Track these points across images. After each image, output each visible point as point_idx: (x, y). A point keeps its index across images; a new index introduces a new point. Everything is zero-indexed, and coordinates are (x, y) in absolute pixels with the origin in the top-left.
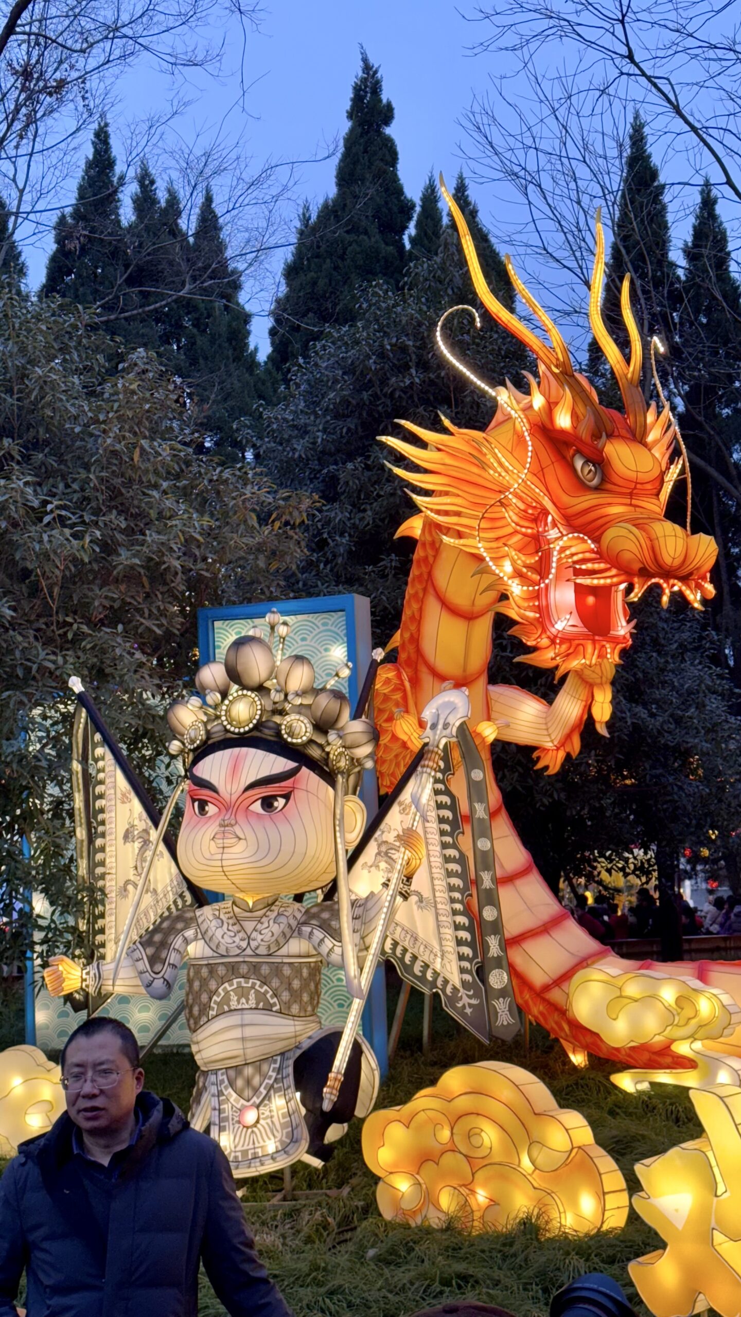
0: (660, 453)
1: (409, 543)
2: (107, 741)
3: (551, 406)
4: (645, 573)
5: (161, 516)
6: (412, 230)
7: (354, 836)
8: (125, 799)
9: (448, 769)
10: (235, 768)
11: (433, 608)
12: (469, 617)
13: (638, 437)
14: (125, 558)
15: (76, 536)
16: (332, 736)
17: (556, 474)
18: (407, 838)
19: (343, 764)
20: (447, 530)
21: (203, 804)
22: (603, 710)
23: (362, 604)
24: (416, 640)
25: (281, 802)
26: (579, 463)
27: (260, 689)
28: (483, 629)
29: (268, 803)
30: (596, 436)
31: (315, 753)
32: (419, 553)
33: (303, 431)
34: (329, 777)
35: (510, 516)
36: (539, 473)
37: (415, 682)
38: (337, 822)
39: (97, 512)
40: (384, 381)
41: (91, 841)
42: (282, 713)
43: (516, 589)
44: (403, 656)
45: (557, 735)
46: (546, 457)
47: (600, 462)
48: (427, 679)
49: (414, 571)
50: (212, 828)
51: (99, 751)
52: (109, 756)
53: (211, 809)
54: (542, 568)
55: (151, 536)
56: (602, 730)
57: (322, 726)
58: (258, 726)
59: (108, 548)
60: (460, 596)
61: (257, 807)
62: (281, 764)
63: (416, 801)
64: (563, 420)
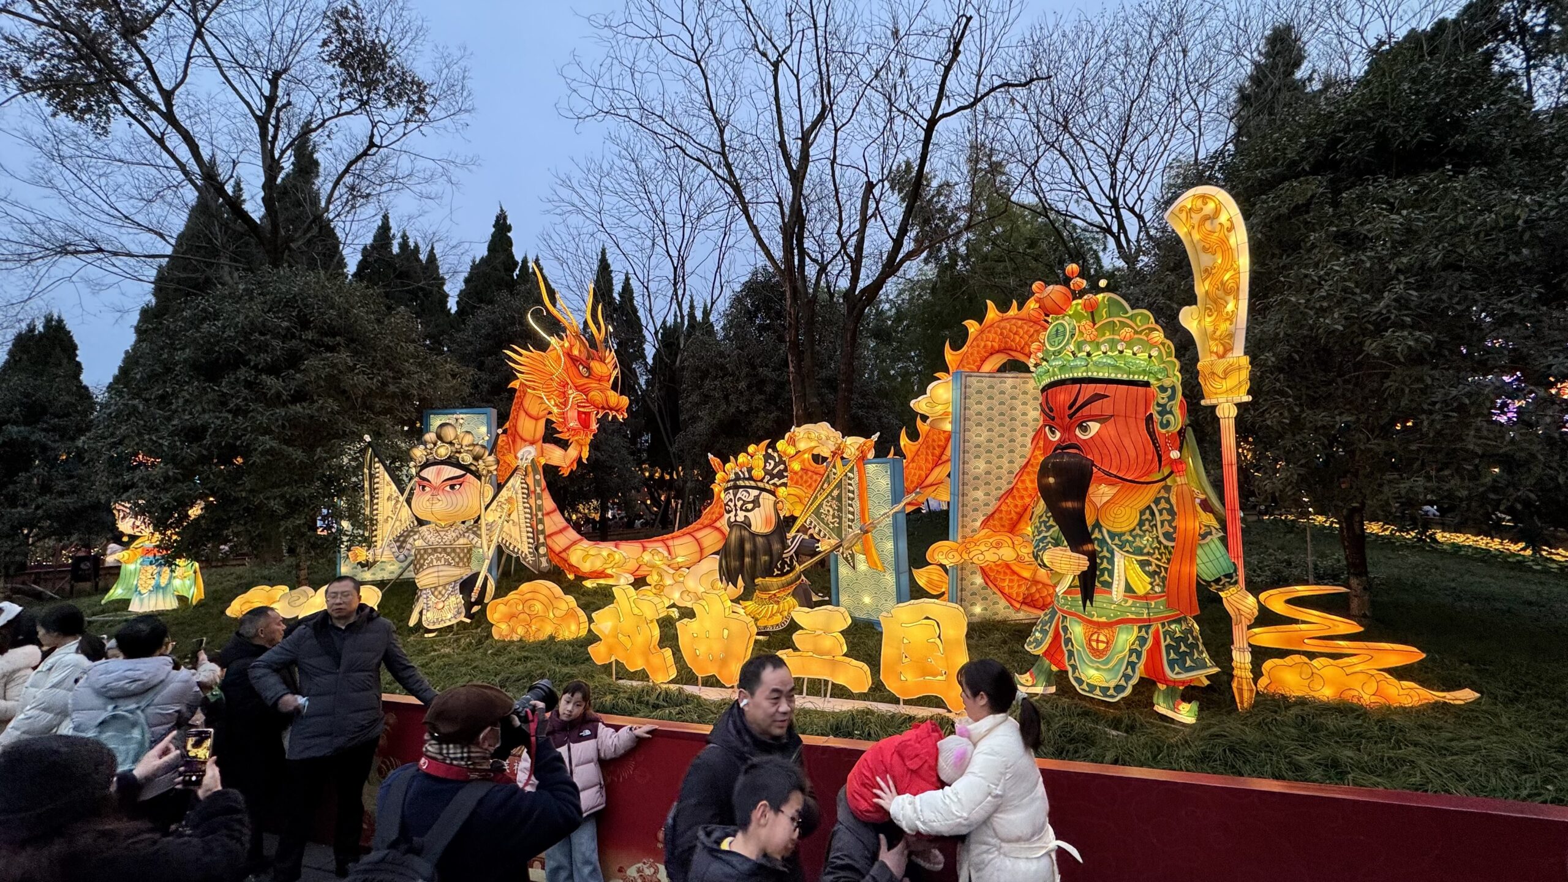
0: (610, 366)
1: (514, 390)
4: (603, 408)
5: (409, 373)
6: (517, 272)
7: (488, 500)
9: (526, 475)
10: (439, 473)
11: (522, 414)
12: (537, 419)
13: (602, 360)
14: (392, 388)
15: (372, 379)
16: (480, 462)
17: (572, 370)
18: (509, 500)
19: (485, 472)
20: (529, 387)
21: (424, 487)
22: (585, 455)
23: (494, 412)
24: (515, 426)
25: (457, 487)
26: (581, 367)
27: (451, 443)
28: (542, 423)
29: (452, 487)
30: (588, 359)
31: (473, 468)
32: (517, 394)
33: (471, 343)
34: (479, 477)
35: (555, 384)
36: (566, 370)
37: (514, 442)
38: (482, 494)
40: (505, 328)
42: (460, 453)
43: (555, 410)
44: (509, 432)
45: (568, 462)
46: (569, 364)
47: (589, 368)
48: (519, 440)
50: (428, 496)
51: (377, 465)
52: (382, 467)
53: (427, 489)
54: (565, 404)
55: (404, 381)
56: (585, 461)
57: (476, 458)
58: (450, 457)
59: (384, 384)
60: (534, 412)
61: (448, 488)
62: (460, 472)
63: (513, 486)
64: (576, 352)
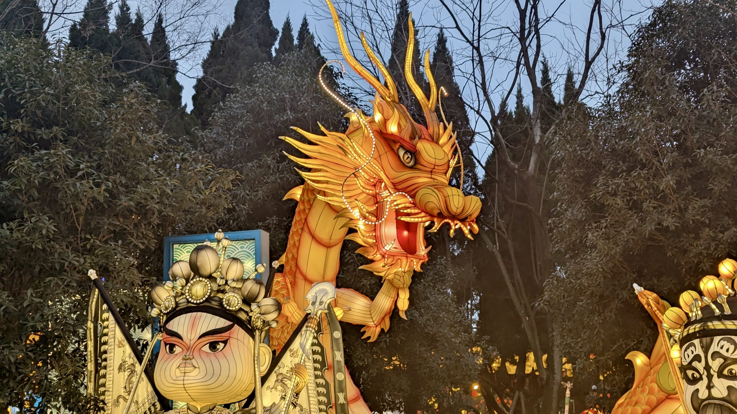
0: (447, 149)
2: (110, 309)
3: (385, 121)
4: (440, 216)
7: (264, 368)
8: (120, 345)
10: (193, 325)
11: (306, 239)
12: (328, 246)
13: (434, 140)
14: (124, 201)
15: (98, 185)
16: (254, 306)
17: (388, 159)
18: (297, 370)
19: (259, 324)
21: (172, 347)
22: (403, 304)
23: (264, 236)
24: (296, 259)
25: (221, 346)
26: (401, 153)
28: (335, 253)
29: (213, 346)
30: (412, 138)
31: (243, 316)
32: (300, 207)
34: (251, 331)
36: (379, 158)
37: (294, 284)
38: (256, 359)
39: (109, 174)
40: (271, 117)
41: (97, 371)
42: (223, 292)
44: (287, 269)
45: (377, 318)
46: (383, 148)
47: (414, 153)
48: (301, 282)
49: (296, 218)
50: (178, 361)
51: (105, 315)
52: (112, 318)
53: (177, 350)
54: (378, 214)
55: (140, 189)
56: (403, 316)
57: (248, 300)
58: (209, 299)
59: (113, 195)
60: (323, 234)
61: (206, 348)
62: (221, 322)
64: (393, 128)
